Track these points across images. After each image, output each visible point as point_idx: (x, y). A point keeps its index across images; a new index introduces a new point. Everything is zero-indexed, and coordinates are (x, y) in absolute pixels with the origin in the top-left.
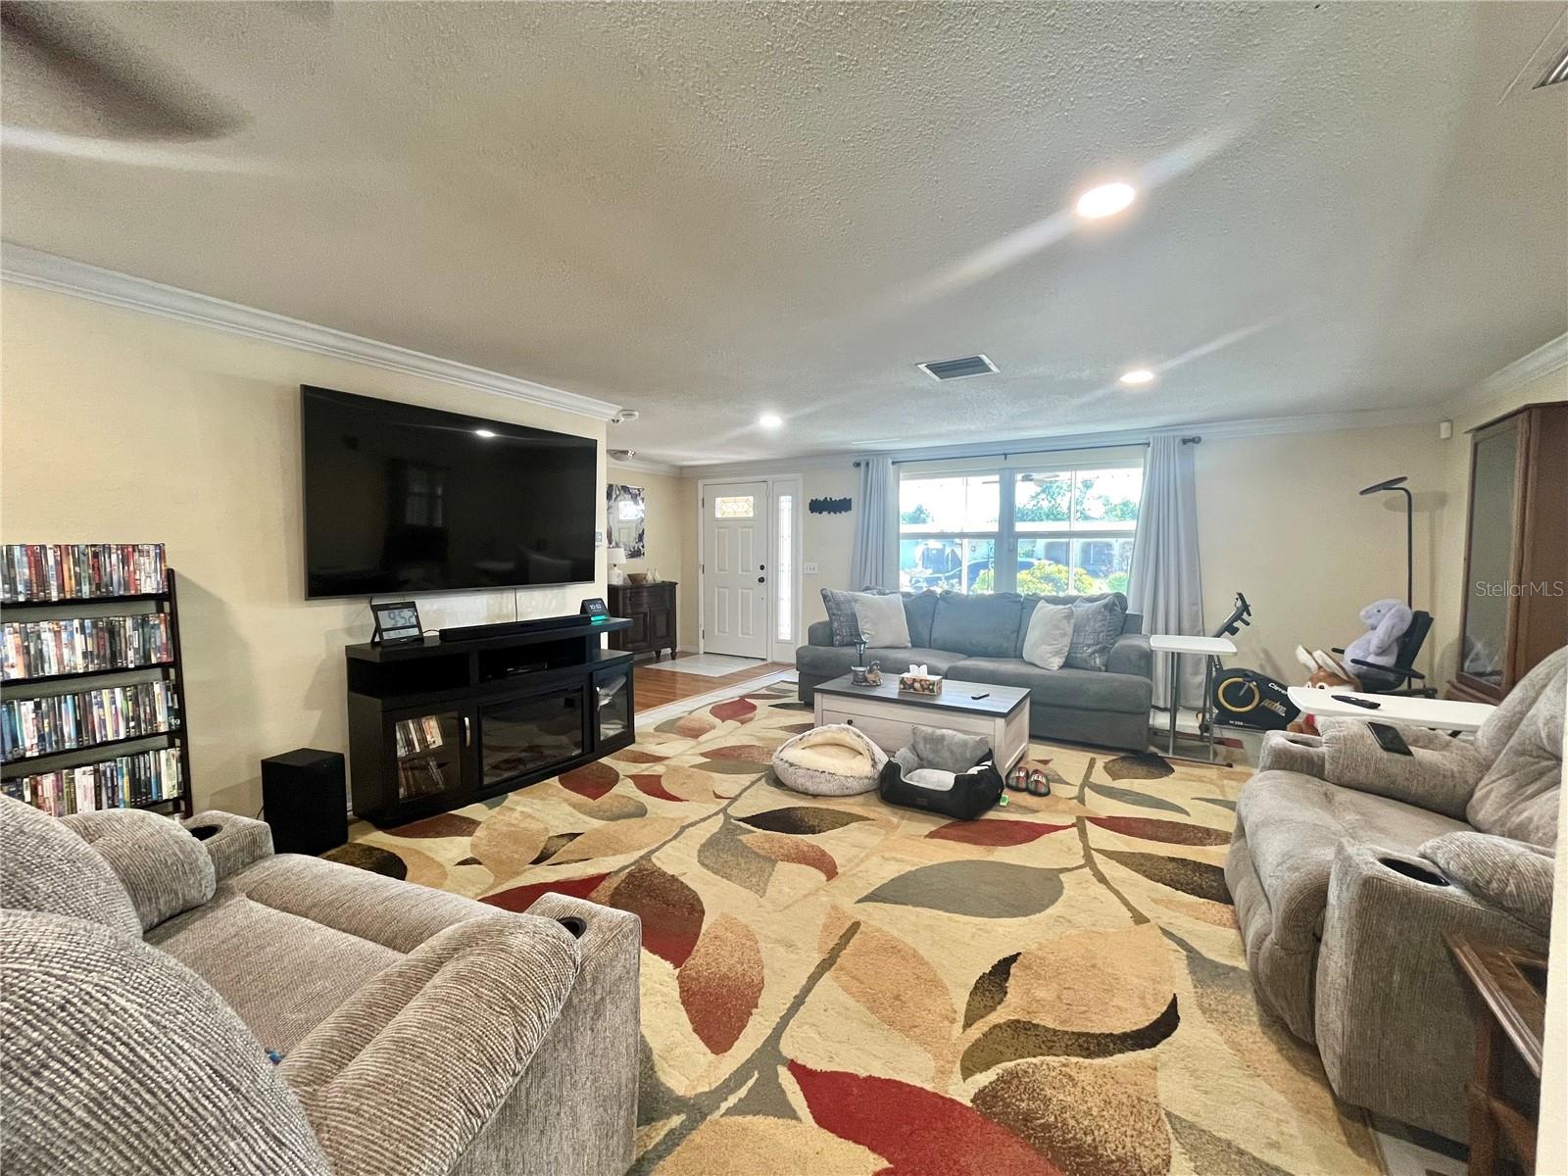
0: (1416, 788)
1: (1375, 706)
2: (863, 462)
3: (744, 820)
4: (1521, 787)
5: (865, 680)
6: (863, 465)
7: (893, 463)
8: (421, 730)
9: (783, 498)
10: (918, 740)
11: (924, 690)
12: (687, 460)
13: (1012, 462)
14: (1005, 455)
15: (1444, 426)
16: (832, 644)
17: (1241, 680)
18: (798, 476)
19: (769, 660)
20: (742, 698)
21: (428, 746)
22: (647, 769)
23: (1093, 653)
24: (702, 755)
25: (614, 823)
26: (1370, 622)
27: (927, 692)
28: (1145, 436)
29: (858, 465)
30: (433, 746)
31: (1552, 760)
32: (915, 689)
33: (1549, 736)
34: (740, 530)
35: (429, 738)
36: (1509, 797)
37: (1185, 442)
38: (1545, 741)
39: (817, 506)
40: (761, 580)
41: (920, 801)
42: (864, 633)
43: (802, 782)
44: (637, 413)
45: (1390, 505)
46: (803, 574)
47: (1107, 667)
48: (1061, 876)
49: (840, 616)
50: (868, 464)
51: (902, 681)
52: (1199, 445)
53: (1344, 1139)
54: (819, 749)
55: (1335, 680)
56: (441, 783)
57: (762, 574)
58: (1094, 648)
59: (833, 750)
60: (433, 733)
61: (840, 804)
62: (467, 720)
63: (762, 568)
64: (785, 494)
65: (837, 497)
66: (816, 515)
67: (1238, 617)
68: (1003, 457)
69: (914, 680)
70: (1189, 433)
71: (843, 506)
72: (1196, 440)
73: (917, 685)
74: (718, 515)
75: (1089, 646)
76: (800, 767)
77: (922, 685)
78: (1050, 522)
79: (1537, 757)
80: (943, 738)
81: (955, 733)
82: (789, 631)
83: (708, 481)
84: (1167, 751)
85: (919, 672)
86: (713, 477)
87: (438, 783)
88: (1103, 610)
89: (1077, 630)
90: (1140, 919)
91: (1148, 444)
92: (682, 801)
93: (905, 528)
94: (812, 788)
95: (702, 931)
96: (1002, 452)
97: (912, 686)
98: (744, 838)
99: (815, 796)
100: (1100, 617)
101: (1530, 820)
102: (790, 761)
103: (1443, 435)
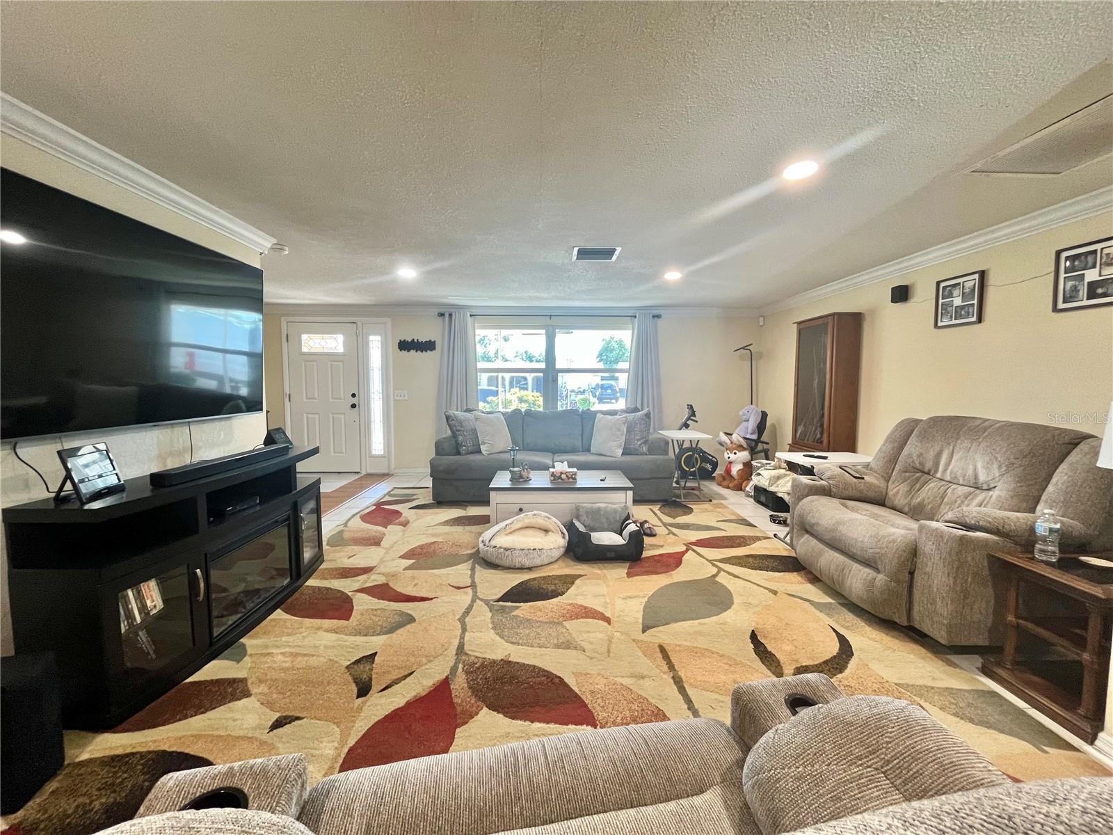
0: (871, 494)
1: (825, 458)
2: (447, 314)
3: (498, 600)
4: (912, 487)
5: (521, 477)
6: (447, 316)
7: (471, 316)
8: (140, 598)
9: (371, 338)
10: (581, 513)
11: (569, 478)
12: (282, 298)
13: (554, 321)
14: (551, 316)
15: (761, 319)
16: (459, 453)
17: (691, 453)
18: (388, 320)
19: (364, 473)
20: (379, 505)
21: (149, 613)
22: (365, 582)
23: (641, 444)
24: (403, 557)
25: (394, 635)
26: (744, 418)
27: (571, 480)
28: (634, 312)
29: (442, 315)
30: (154, 611)
31: (918, 473)
32: (562, 479)
33: (920, 463)
34: (329, 363)
35: (149, 603)
36: (909, 491)
37: (654, 317)
38: (918, 465)
39: (404, 346)
40: (353, 406)
41: (609, 555)
42: (484, 443)
43: (520, 560)
44: (287, 249)
45: (742, 358)
46: (395, 400)
47: (651, 452)
48: (717, 579)
49: (464, 431)
50: (450, 315)
51: (553, 475)
52: (660, 319)
53: (944, 664)
54: (517, 533)
55: (742, 449)
56: (151, 652)
57: (354, 401)
58: (641, 441)
59: (530, 532)
60: (152, 596)
61: (551, 570)
62: (198, 571)
63: (354, 395)
64: (376, 334)
65: (423, 339)
66: (404, 353)
67: (689, 419)
68: (549, 317)
69: (562, 473)
70: (656, 312)
71: (429, 346)
72: (658, 316)
73: (564, 476)
74: (305, 349)
75: (638, 440)
76: (515, 549)
77: (567, 476)
78: (485, 363)
79: (913, 472)
80: (599, 509)
81: (606, 505)
82: (381, 447)
83: (291, 319)
84: (681, 499)
85: (561, 467)
86: (302, 315)
87: (148, 654)
88: (644, 417)
89: (629, 430)
90: (775, 593)
91: (635, 317)
92: (432, 599)
93: (481, 365)
94: (527, 563)
95: (578, 692)
96: (549, 314)
97: (560, 477)
98: (515, 613)
99: (530, 569)
100: (643, 422)
101: (924, 500)
102: (504, 546)
103: (761, 324)
